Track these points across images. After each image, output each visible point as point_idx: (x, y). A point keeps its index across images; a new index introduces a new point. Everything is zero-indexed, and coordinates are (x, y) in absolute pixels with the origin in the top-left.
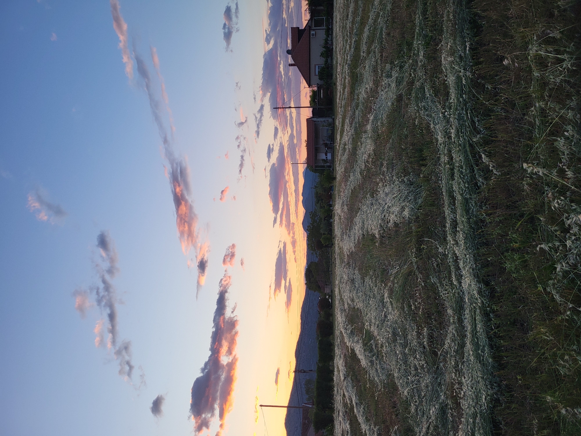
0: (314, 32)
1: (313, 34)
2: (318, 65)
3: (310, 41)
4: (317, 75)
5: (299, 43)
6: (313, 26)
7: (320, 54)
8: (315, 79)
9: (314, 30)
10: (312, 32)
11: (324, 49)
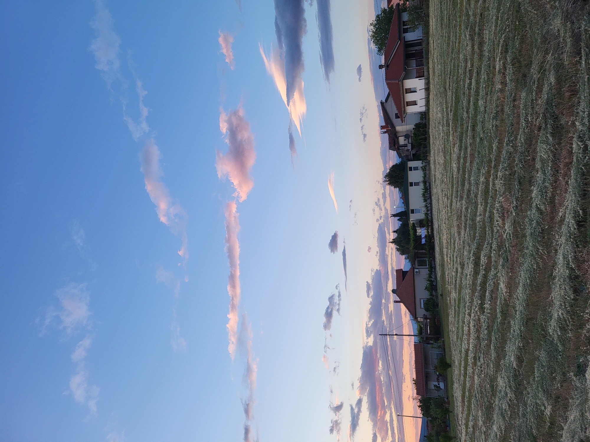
0: (417, 270)
1: (417, 271)
2: (422, 299)
3: (414, 276)
4: (422, 308)
5: (404, 281)
6: (417, 265)
7: (425, 288)
8: (421, 312)
9: (417, 269)
10: (416, 270)
11: (428, 282)
